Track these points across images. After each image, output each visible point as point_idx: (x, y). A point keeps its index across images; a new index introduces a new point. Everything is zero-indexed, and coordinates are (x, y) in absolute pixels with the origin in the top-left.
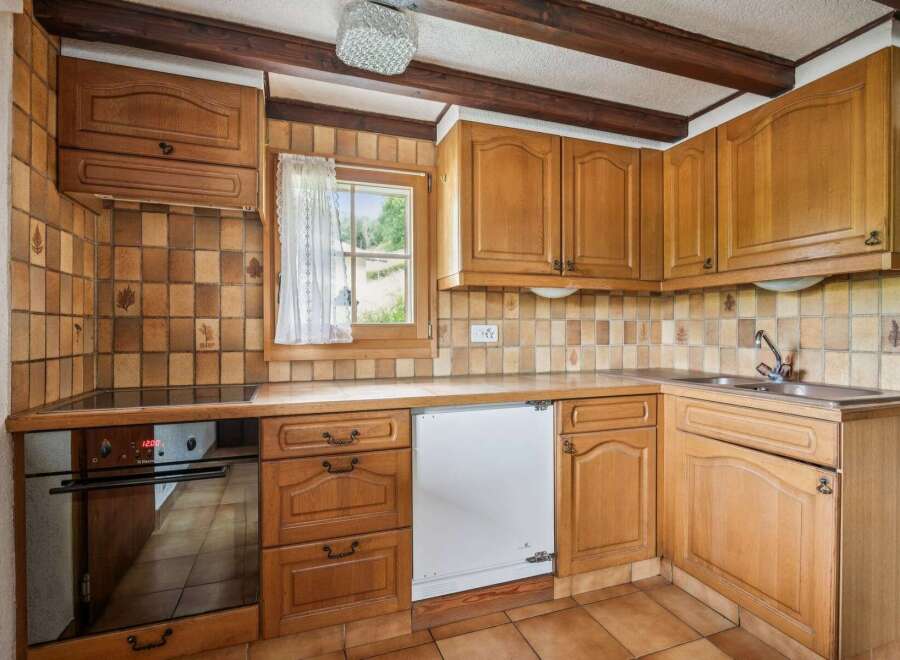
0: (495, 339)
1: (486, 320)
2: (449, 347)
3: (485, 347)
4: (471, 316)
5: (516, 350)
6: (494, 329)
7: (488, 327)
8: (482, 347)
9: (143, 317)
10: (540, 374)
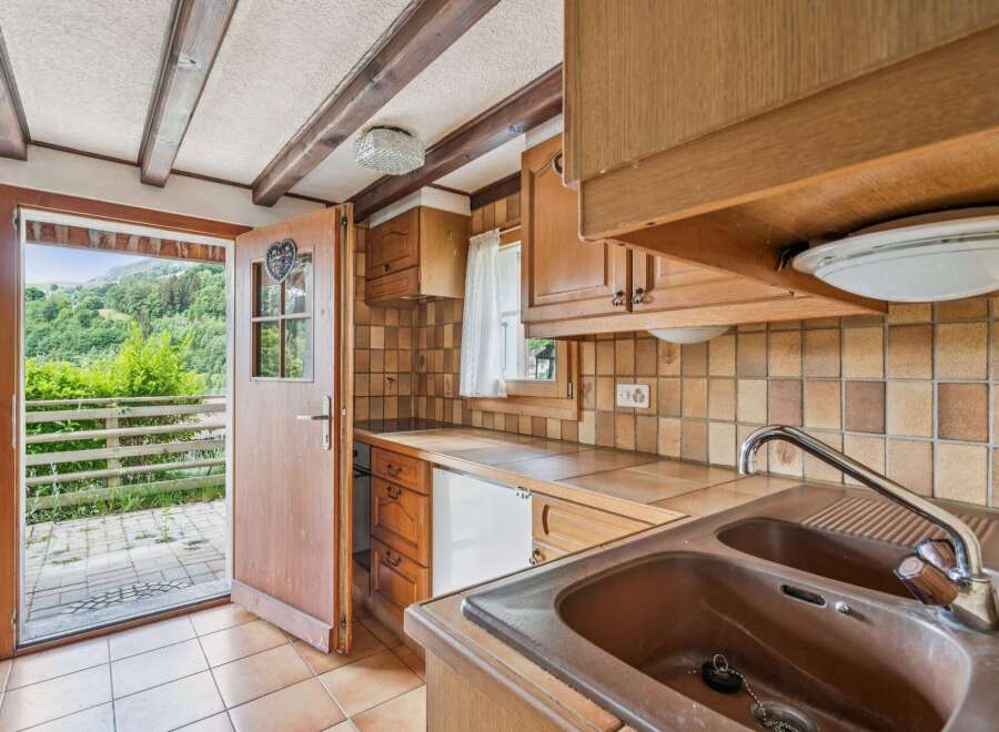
0: (645, 404)
1: (634, 377)
2: (591, 410)
3: (634, 413)
4: (618, 373)
5: (677, 422)
6: (645, 389)
7: (637, 386)
8: (630, 414)
9: (427, 373)
10: (716, 466)
